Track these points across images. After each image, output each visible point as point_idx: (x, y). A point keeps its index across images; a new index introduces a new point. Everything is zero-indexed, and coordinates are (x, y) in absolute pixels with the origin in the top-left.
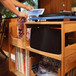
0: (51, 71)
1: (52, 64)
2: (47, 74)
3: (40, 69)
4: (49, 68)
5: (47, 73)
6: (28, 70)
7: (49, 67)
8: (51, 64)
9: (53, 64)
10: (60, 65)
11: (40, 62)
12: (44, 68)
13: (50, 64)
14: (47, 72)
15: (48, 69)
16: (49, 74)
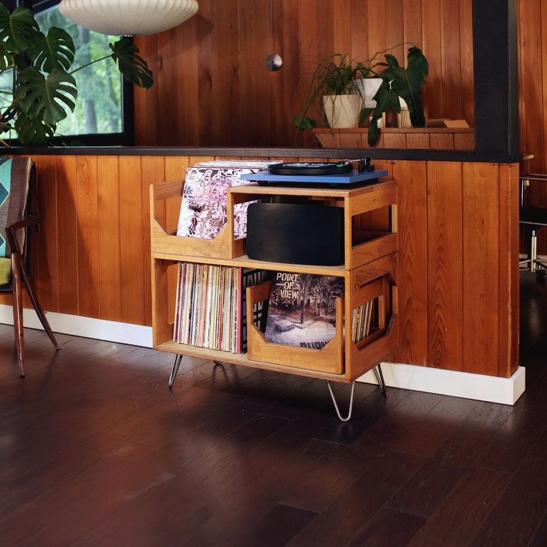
0: (306, 320)
1: (309, 300)
2: (296, 329)
3: (272, 320)
4: (300, 315)
5: (296, 326)
6: (233, 331)
7: (300, 312)
8: (306, 302)
9: (311, 301)
10: (332, 301)
11: (270, 303)
12: (286, 315)
13: (302, 302)
14: (297, 324)
15: (298, 316)
16: (302, 328)
